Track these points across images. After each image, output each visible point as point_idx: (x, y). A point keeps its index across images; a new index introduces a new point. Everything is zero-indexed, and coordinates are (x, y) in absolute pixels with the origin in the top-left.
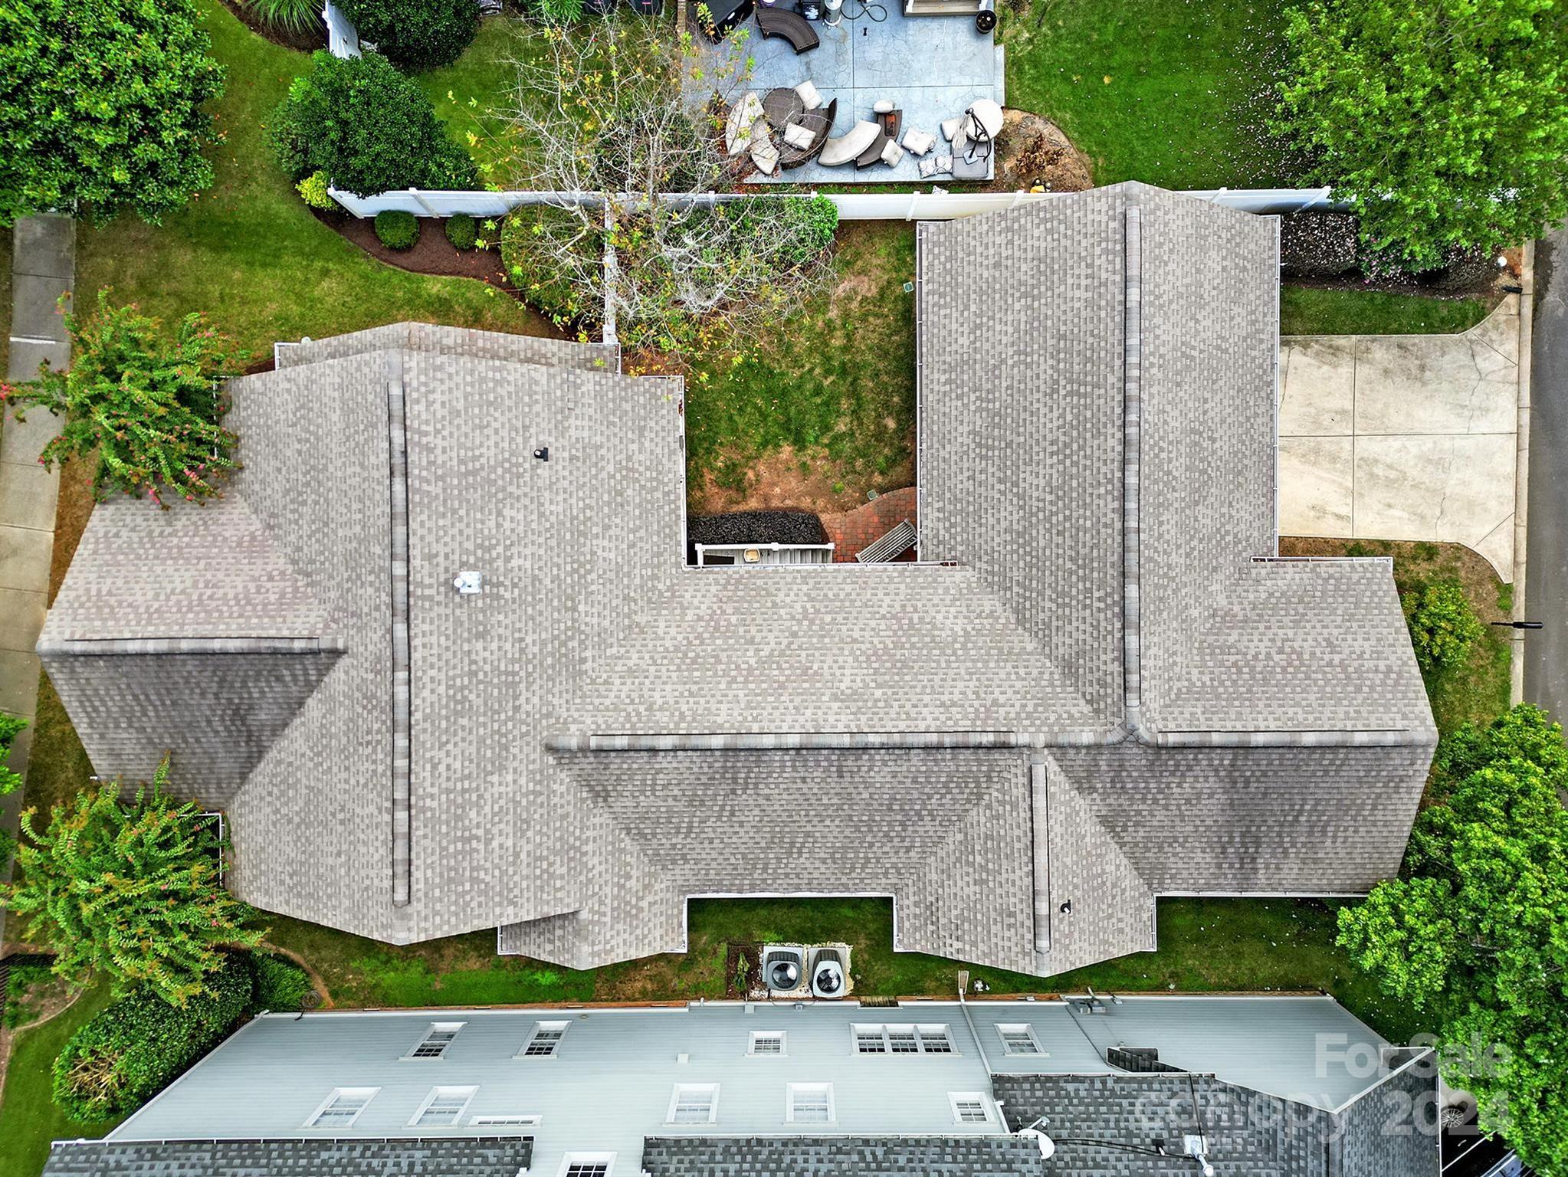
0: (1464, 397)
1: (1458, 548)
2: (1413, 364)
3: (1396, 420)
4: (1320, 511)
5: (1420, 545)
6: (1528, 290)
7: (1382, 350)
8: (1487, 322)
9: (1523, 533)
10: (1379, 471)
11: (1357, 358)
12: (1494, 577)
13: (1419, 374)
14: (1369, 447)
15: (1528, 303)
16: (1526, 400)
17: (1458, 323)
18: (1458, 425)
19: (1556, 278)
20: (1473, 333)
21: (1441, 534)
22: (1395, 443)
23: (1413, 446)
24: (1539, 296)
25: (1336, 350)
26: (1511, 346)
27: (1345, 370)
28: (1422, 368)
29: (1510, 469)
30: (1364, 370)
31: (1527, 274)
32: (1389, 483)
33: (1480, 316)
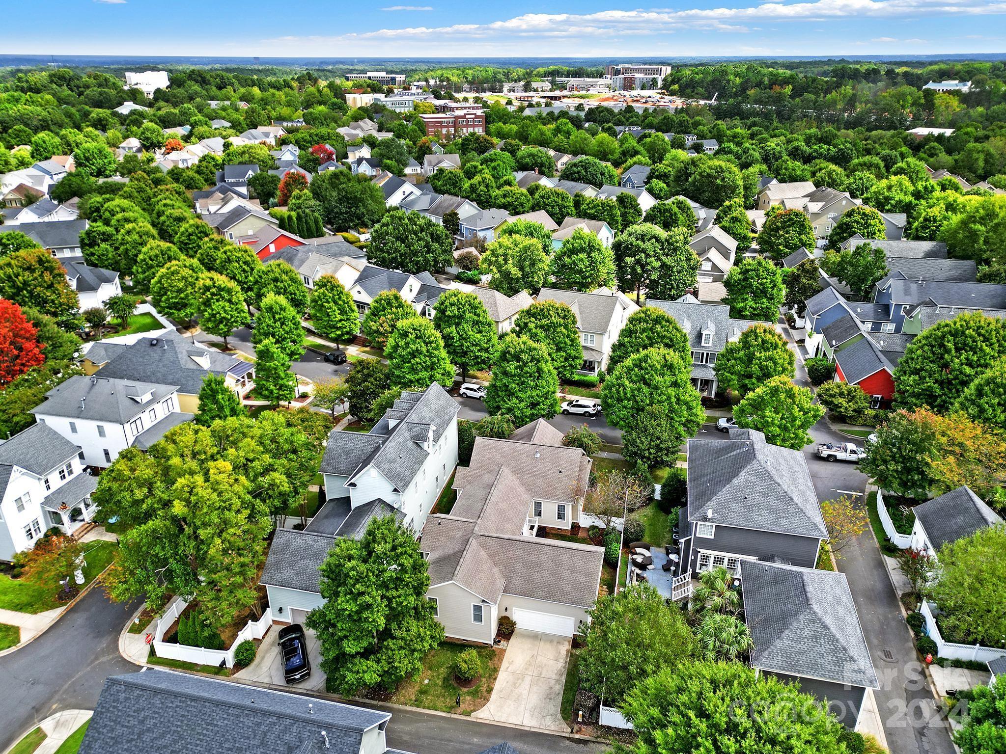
0: (538, 710)
1: (488, 701)
2: (553, 696)
3: (535, 688)
4: (511, 663)
5: (492, 689)
6: (571, 736)
7: (559, 688)
8: (562, 721)
9: (487, 722)
10: (520, 681)
11: (558, 681)
12: (475, 711)
13: (549, 697)
14: (528, 679)
15: (567, 735)
16: (532, 730)
17: (563, 711)
18: (529, 706)
19: (574, 745)
20: (559, 716)
21: (494, 695)
22: (527, 687)
23: (526, 692)
24: (569, 739)
25: (561, 675)
26: (553, 728)
27: (554, 677)
28: (550, 699)
29: (510, 721)
30: (553, 682)
31: (577, 736)
32: (515, 684)
33: (564, 719)
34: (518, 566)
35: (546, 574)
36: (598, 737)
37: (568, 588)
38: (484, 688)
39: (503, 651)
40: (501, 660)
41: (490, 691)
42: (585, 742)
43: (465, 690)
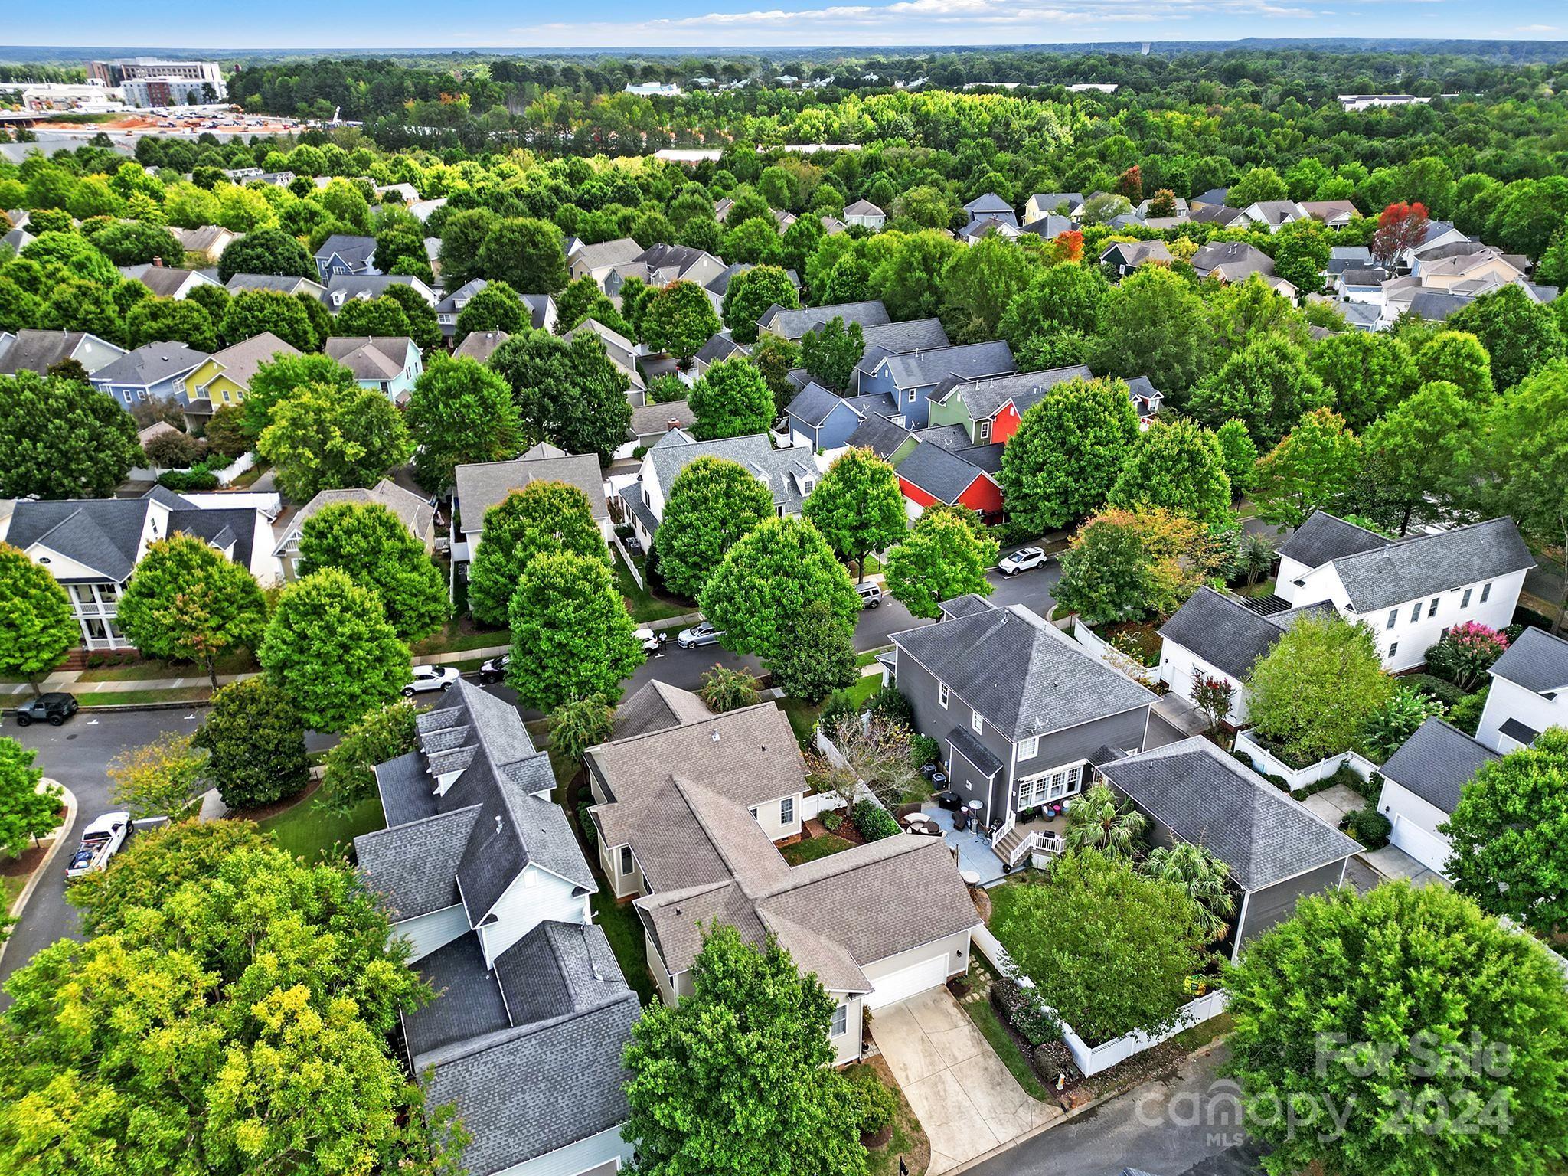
0: (999, 1110)
1: (928, 1142)
2: (998, 1079)
3: (968, 1083)
4: (905, 1068)
5: (917, 1123)
6: (1070, 1115)
7: (995, 1063)
8: (1041, 1104)
10: (940, 1086)
11: (983, 1053)
13: (996, 1084)
14: (947, 1076)
15: (1064, 1119)
16: (1020, 1141)
17: (1029, 1090)
18: (984, 1112)
19: (1083, 1126)
20: (1031, 1100)
21: (928, 1129)
22: (957, 1087)
23: (961, 1097)
24: (1070, 1121)
25: (980, 1043)
26: (1039, 1122)
27: (975, 1051)
28: (999, 1084)
29: (982, 1150)
30: (980, 1059)
31: (1076, 1111)
32: (937, 1094)
33: (1041, 1099)
34: (850, 916)
35: (893, 907)
36: (1099, 1095)
37: (934, 913)
38: (905, 1129)
39: (880, 1056)
40: (887, 1071)
41: (916, 1126)
42: (1091, 1113)
43: (884, 1148)
